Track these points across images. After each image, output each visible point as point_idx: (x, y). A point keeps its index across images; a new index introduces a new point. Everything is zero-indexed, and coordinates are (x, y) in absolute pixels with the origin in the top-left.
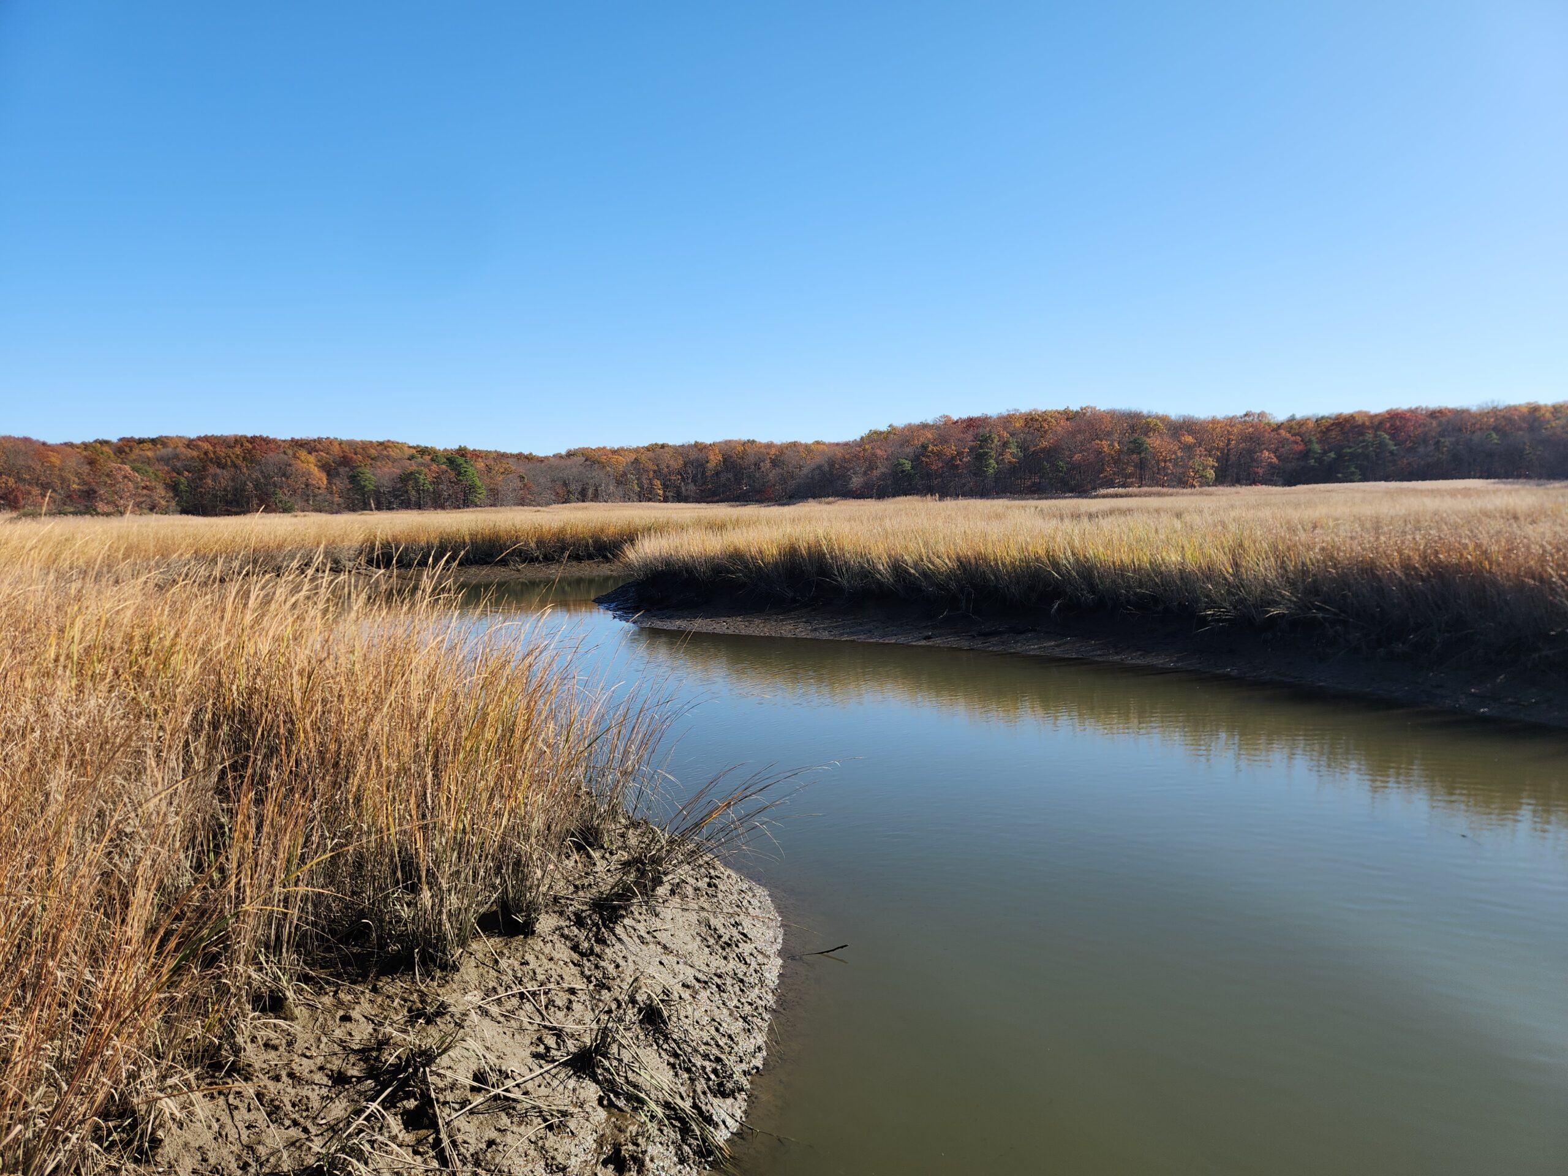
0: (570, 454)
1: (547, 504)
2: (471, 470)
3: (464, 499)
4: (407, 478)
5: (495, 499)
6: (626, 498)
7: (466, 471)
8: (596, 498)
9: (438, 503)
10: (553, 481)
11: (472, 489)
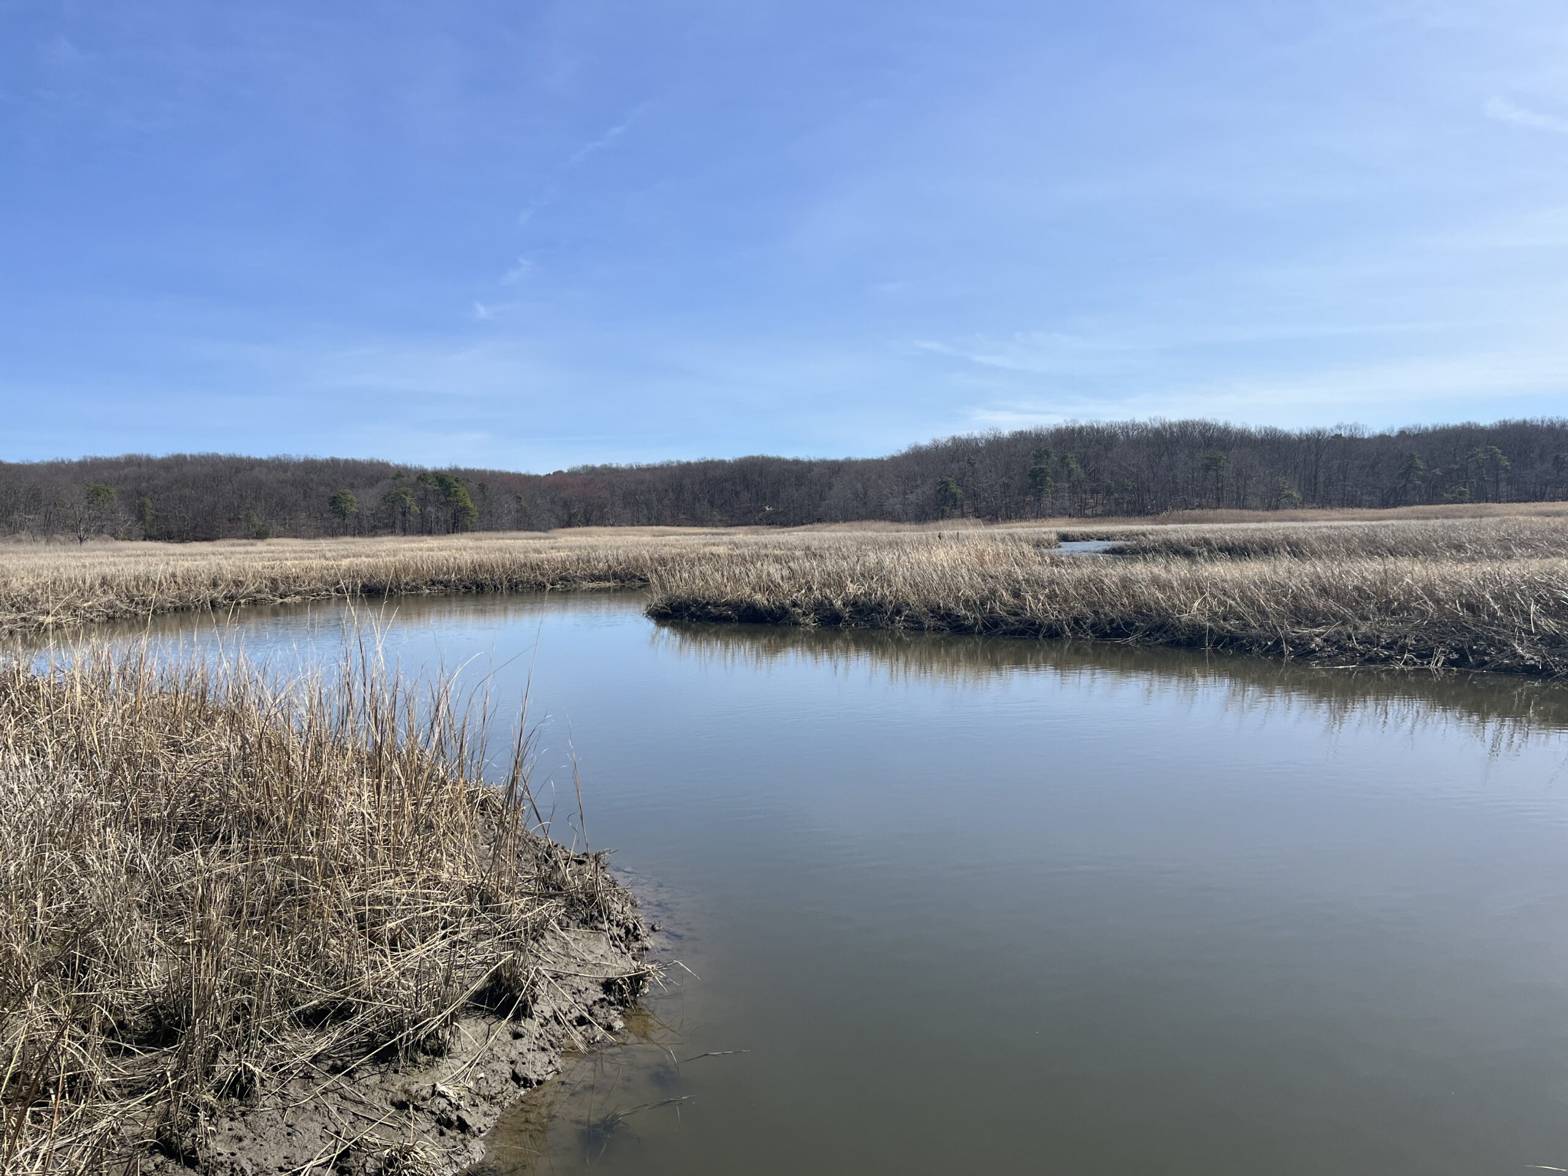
0: (573, 474)
1: (546, 528)
2: (462, 490)
3: (456, 524)
4: (392, 500)
5: (491, 524)
6: (634, 522)
7: (456, 491)
8: (602, 522)
9: (426, 529)
10: (553, 502)
11: (464, 510)
